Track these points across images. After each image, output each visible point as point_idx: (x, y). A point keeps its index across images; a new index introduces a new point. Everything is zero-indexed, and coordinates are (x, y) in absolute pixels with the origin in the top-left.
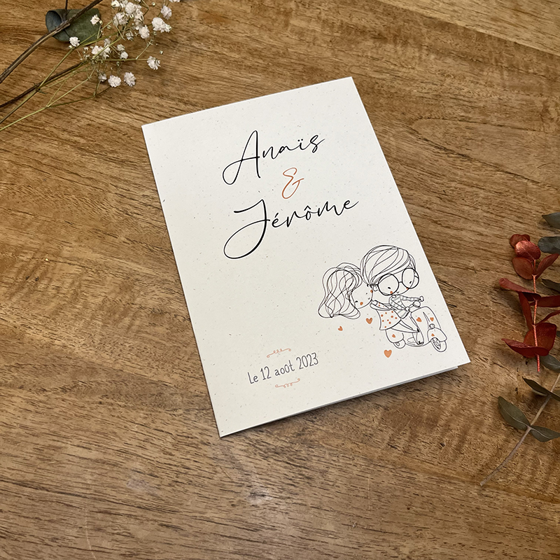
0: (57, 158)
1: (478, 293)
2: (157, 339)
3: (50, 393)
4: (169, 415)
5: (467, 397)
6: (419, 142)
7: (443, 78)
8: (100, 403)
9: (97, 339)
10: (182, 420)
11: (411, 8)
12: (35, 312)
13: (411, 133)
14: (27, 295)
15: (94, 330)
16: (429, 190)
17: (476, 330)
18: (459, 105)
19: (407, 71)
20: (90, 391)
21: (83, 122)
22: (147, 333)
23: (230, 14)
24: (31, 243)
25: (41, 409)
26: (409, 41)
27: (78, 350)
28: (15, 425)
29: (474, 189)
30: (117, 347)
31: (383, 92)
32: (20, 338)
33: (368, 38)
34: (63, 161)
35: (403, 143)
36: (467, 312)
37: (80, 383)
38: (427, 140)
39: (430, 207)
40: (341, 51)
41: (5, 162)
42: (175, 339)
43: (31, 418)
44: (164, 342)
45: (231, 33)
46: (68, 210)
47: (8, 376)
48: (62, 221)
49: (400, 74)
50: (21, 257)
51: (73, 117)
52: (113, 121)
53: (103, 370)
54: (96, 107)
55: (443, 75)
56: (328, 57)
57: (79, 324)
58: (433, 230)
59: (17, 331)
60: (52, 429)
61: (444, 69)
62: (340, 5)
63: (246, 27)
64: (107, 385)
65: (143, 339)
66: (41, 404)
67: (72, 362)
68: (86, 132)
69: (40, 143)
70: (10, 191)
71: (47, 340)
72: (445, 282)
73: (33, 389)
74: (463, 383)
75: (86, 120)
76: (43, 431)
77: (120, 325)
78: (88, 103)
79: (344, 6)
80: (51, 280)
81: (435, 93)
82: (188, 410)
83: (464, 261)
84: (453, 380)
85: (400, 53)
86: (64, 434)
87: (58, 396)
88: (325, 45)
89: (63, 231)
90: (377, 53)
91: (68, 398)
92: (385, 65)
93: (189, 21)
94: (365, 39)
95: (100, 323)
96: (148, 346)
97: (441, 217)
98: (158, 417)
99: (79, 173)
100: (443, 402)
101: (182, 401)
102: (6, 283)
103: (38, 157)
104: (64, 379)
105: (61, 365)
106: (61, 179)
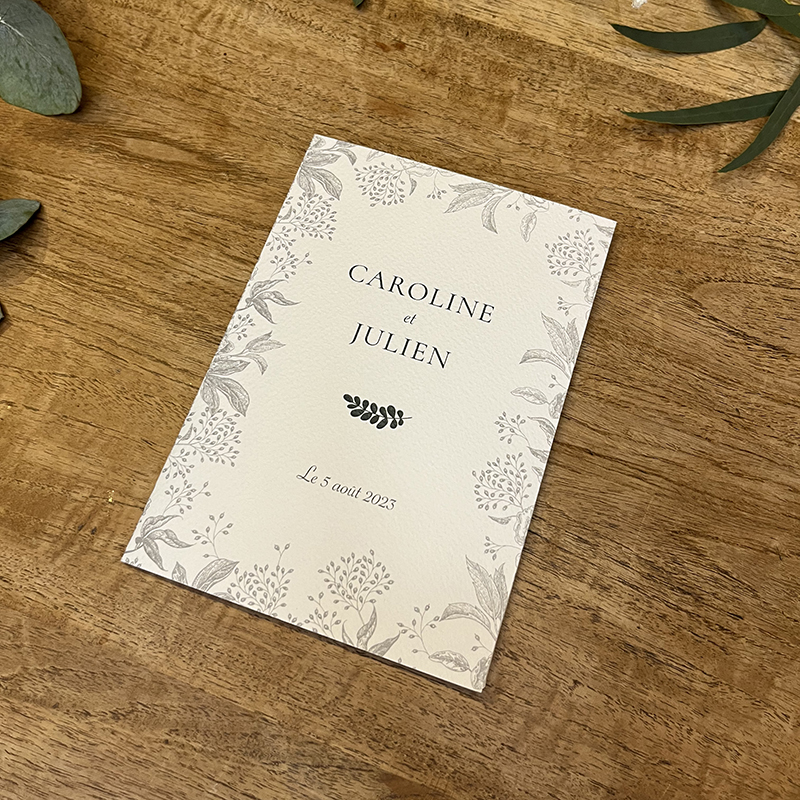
0: (138, 336)
1: (782, 595)
2: (258, 642)
3: (95, 720)
4: (265, 771)
5: (746, 782)
6: (702, 322)
7: (750, 211)
8: (167, 742)
9: (171, 634)
10: (286, 782)
11: (706, 89)
12: (85, 585)
13: (689, 307)
14: (77, 556)
15: (169, 619)
16: (711, 408)
17: (774, 662)
18: (775, 258)
19: (692, 198)
20: (154, 721)
21: (183, 278)
22: (244, 629)
23: (415, 102)
24: (91, 472)
25: (80, 743)
26: (699, 145)
27: (143, 653)
28: (43, 765)
29: (790, 408)
30: (199, 650)
31: (649, 235)
32: (60, 625)
33: (632, 139)
34: (147, 340)
35: (676, 324)
36: (761, 630)
37: (140, 707)
38: (715, 320)
39: (711, 437)
40: (586, 162)
41: (66, 341)
42: (286, 643)
43: (65, 758)
44: (269, 648)
45: (416, 132)
46: (146, 420)
47: (40, 687)
48: (138, 438)
49: (679, 203)
50: (74, 495)
51: (169, 269)
52: (226, 278)
53: (176, 687)
54: (203, 255)
55: (751, 204)
56: (564, 173)
57: (148, 609)
58: (713, 478)
59: (58, 614)
60: (94, 779)
61: (754, 193)
62: (591, 85)
63: (439, 122)
64: (179, 712)
65: (237, 639)
66: (81, 737)
67: (131, 670)
68: (185, 295)
69: (116, 311)
70: (69, 387)
71: (100, 632)
72: (726, 573)
73: (72, 711)
74: (744, 757)
75: (186, 276)
76: (81, 780)
77: (207, 614)
78: (192, 247)
79: (596, 86)
80: (113, 533)
81: (734, 237)
82: (295, 766)
83: (762, 537)
84: (727, 749)
85: (682, 166)
86: (109, 787)
87: (106, 726)
88: (560, 153)
89: (137, 456)
90: (644, 167)
91: (120, 730)
92: (655, 187)
93: (352, 113)
94: (627, 143)
95: (179, 609)
96: (245, 652)
97: (729, 457)
98: (249, 773)
99: (169, 361)
100: (707, 788)
101: (288, 750)
102: (50, 536)
103: (113, 334)
104: (118, 698)
105: (114, 675)
106: (142, 371)
